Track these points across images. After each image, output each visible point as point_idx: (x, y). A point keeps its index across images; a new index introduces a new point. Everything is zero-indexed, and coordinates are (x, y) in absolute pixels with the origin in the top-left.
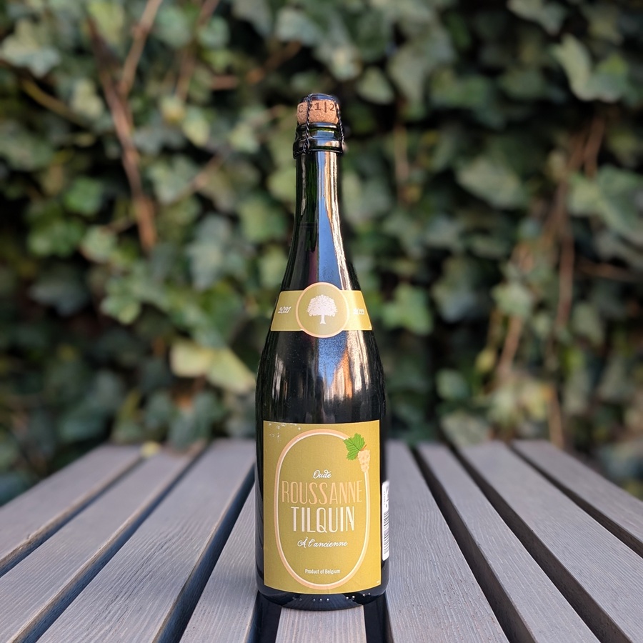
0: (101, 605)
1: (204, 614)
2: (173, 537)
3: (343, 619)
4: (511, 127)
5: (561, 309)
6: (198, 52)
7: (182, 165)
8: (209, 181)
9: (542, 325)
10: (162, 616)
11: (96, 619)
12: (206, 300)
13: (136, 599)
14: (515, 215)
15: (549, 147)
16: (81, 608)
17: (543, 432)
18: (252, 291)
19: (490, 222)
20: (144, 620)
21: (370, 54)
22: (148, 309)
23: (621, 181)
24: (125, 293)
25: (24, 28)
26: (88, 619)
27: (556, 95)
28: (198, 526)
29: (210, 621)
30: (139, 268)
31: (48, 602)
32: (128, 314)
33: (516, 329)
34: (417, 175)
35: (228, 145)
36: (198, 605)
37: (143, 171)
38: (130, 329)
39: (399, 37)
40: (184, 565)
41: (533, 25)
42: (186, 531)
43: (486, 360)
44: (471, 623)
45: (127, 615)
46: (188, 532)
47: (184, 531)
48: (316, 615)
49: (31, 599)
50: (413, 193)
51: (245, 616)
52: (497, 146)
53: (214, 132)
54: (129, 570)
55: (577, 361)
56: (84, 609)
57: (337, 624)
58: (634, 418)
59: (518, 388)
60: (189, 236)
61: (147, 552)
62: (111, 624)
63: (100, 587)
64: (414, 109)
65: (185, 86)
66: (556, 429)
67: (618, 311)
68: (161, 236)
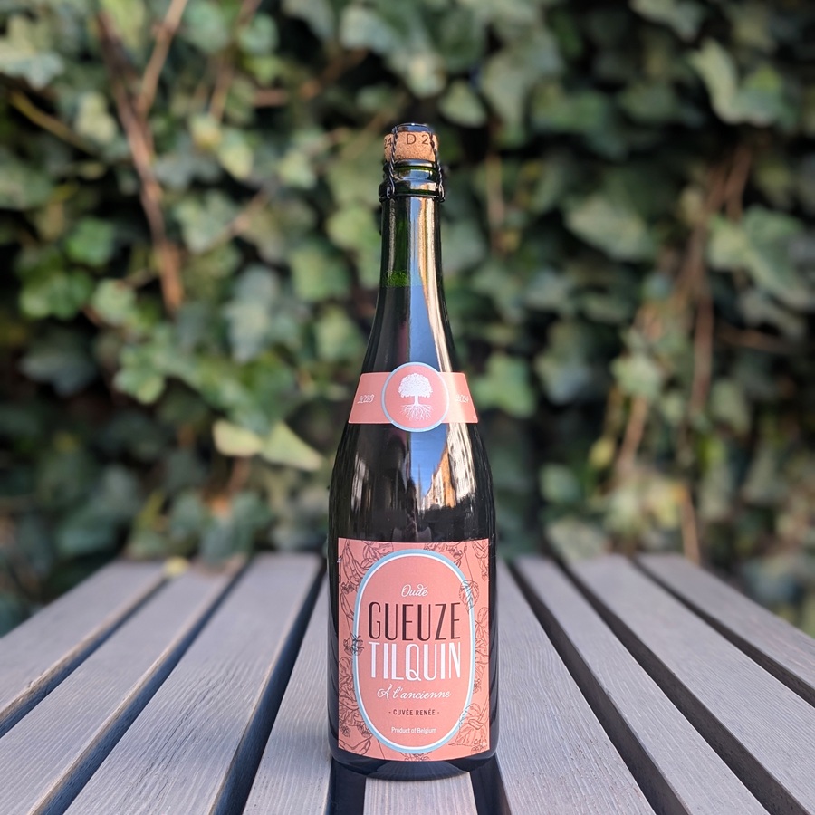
0: (133, 775)
1: (267, 787)
2: (217, 684)
3: (446, 792)
4: (635, 157)
5: (696, 387)
6: (238, 59)
7: (217, 203)
8: (252, 223)
9: (673, 408)
10: (214, 789)
11: (128, 795)
12: (248, 375)
13: (177, 768)
14: (638, 269)
15: (681, 183)
16: (107, 780)
17: (674, 543)
18: (306, 365)
19: (605, 277)
20: (191, 796)
21: (456, 63)
22: (174, 385)
23: (774, 226)
24: (145, 365)
25: (17, 26)
26: (118, 795)
27: (691, 116)
28: (247, 669)
29: (275, 797)
30: (162, 333)
31: (64, 772)
32: (148, 391)
33: (640, 412)
34: (516, 218)
35: (276, 177)
36: (258, 775)
37: (167, 211)
38: (150, 411)
39: (494, 43)
40: (235, 721)
41: (663, 28)
42: (233, 676)
43: (602, 452)
44: (609, 797)
45: (168, 789)
46: (236, 675)
47: (230, 675)
48: (411, 786)
49: (42, 768)
50: (510, 240)
51: (319, 789)
52: (616, 181)
53: (257, 162)
54: (163, 729)
55: (716, 453)
56: (112, 781)
57: (439, 800)
58: (788, 525)
59: (643, 489)
60: (226, 293)
61: (186, 705)
62: (149, 801)
63: (129, 752)
64: (512, 133)
65: (220, 102)
66: (691, 539)
67: (767, 389)
68: (189, 294)
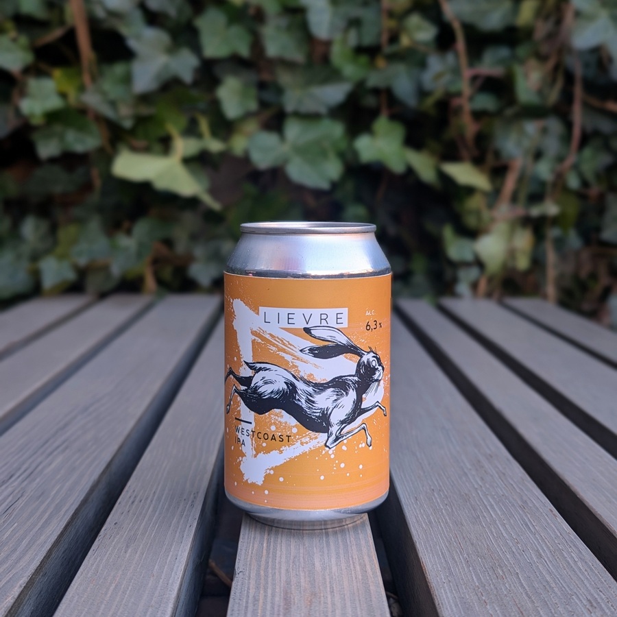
29: (141, 513)
36: (126, 488)
40: (113, 433)
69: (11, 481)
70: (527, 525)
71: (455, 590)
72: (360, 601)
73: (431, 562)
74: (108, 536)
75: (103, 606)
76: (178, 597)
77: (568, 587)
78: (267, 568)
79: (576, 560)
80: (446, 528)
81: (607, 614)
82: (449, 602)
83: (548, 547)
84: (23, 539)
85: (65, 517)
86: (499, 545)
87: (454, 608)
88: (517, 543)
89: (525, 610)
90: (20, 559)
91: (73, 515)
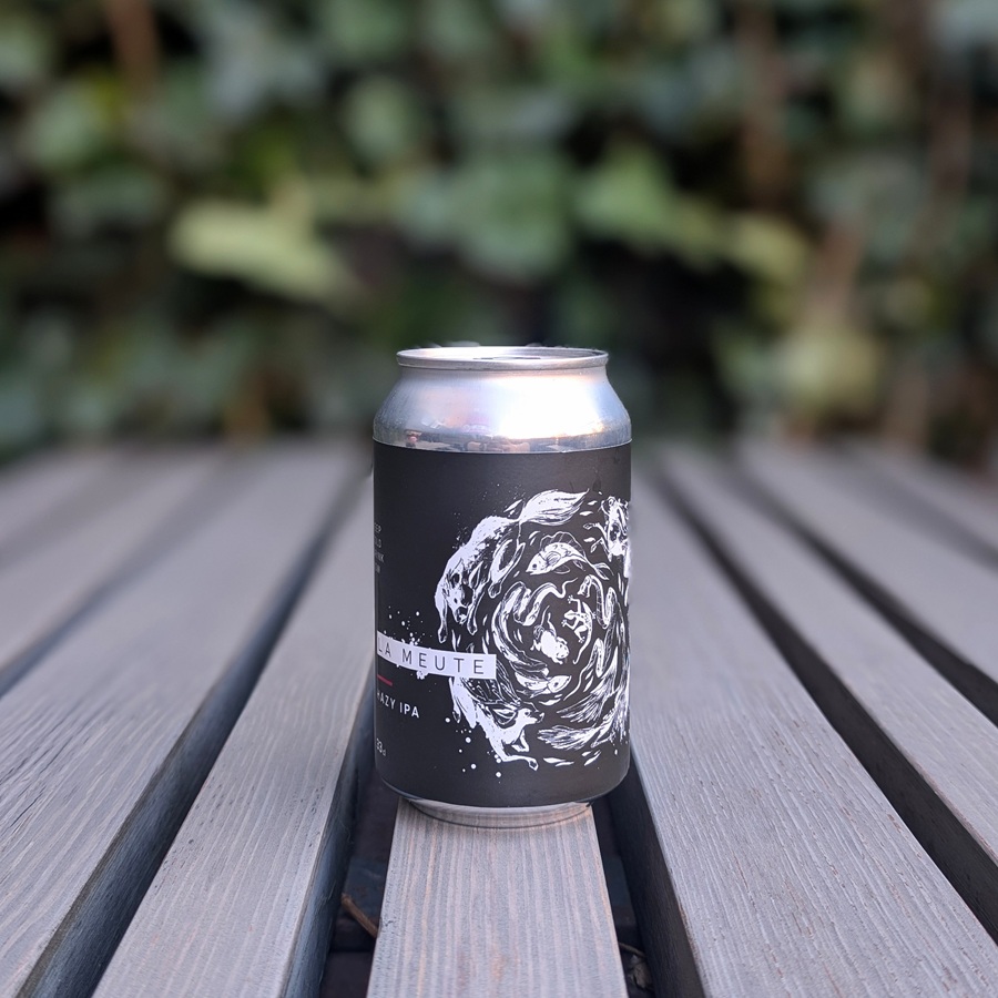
20: (77, 821)
29: (231, 824)
44: (843, 829)
51: (314, 810)
54: (60, 701)
69: (23, 770)
70: (851, 842)
71: (732, 952)
72: (579, 970)
73: (694, 904)
74: (178, 863)
75: (171, 980)
76: (291, 963)
77: (914, 947)
78: (432, 914)
79: (929, 901)
80: (720, 847)
81: (973, 993)
82: (722, 972)
83: (884, 880)
84: (44, 868)
85: (111, 830)
86: (804, 876)
87: (729, 982)
88: (835, 872)
89: (843, 986)
90: (38, 901)
91: (122, 828)
